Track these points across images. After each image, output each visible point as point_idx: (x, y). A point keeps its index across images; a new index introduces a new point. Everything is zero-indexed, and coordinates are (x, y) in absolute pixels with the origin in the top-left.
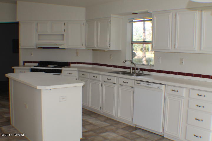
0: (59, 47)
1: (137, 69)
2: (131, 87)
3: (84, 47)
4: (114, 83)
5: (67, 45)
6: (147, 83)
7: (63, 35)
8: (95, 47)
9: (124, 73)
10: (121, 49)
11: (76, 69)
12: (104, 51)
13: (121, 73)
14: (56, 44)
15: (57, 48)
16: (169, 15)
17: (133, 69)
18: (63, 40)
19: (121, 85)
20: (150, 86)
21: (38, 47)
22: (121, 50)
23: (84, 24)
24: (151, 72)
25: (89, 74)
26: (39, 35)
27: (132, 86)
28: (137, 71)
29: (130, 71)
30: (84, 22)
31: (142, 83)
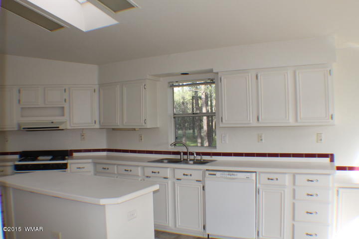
0: (58, 127)
1: (192, 154)
2: (197, 181)
3: (97, 126)
4: (165, 178)
5: (70, 123)
6: (227, 173)
7: (63, 108)
8: (119, 124)
9: (171, 161)
10: (158, 126)
11: (90, 161)
12: (134, 129)
13: (166, 161)
14: (52, 122)
15: (56, 129)
16: (247, 77)
17: (185, 153)
18: (63, 115)
19: (178, 179)
20: (233, 177)
21: (24, 128)
22: (157, 128)
23: (97, 91)
24: (213, 157)
25: (116, 167)
26: (22, 108)
27: (198, 179)
28: (192, 157)
29: (180, 158)
30: (97, 87)
31: (218, 174)
